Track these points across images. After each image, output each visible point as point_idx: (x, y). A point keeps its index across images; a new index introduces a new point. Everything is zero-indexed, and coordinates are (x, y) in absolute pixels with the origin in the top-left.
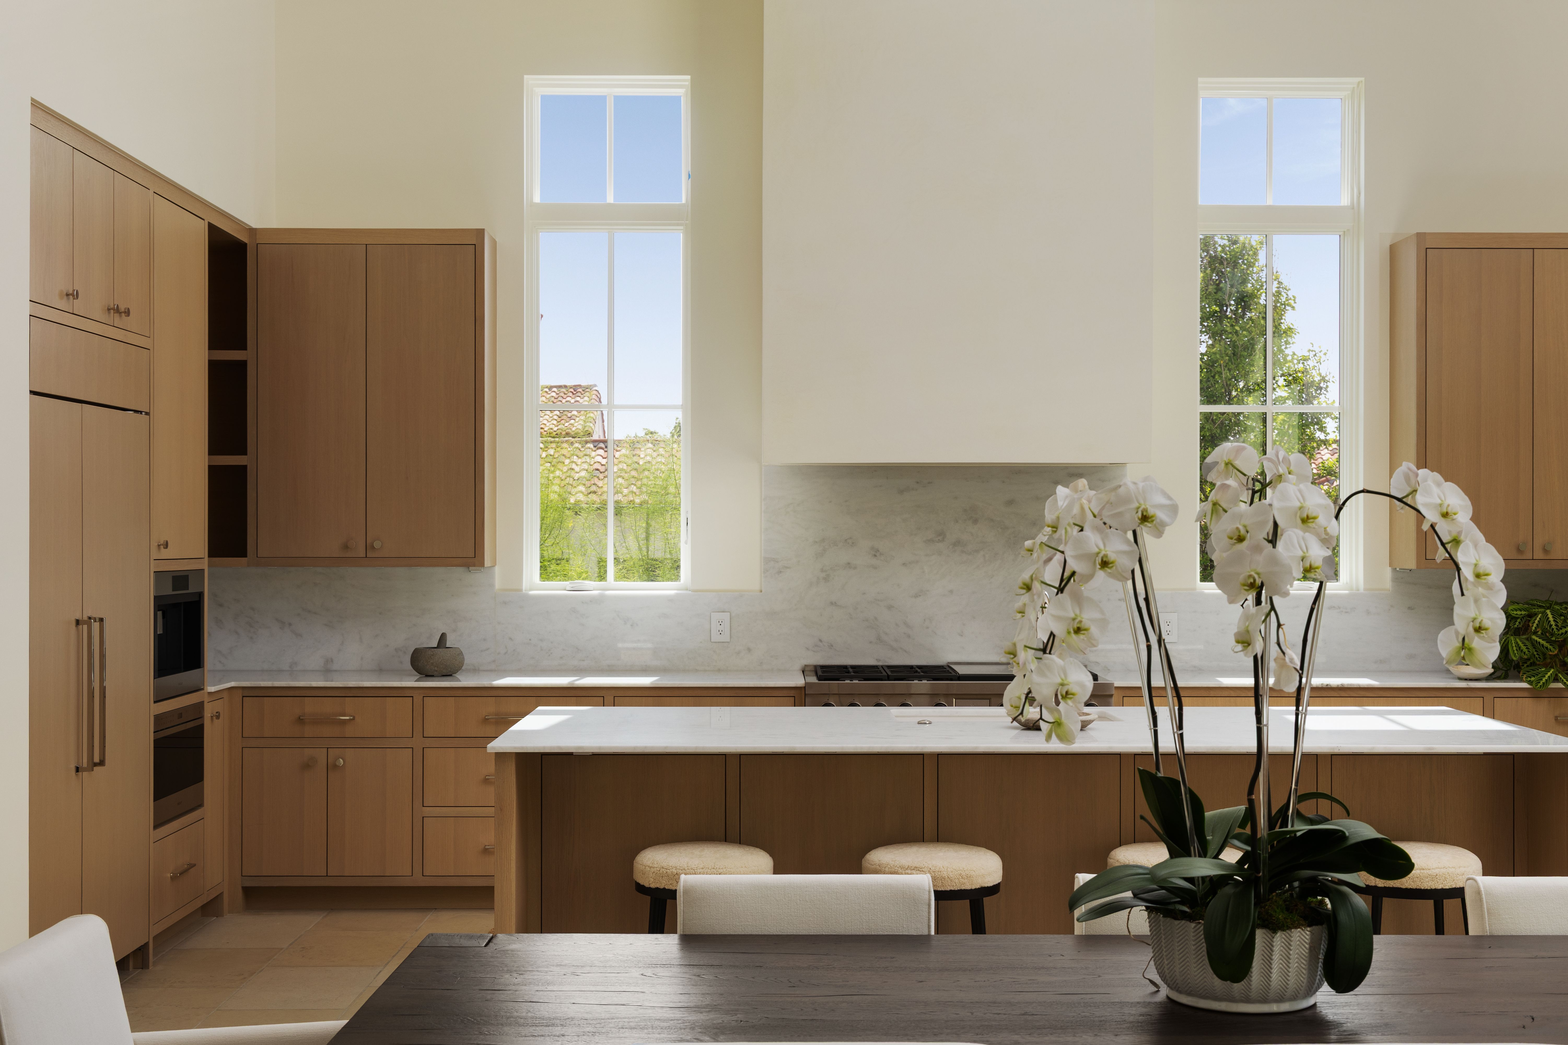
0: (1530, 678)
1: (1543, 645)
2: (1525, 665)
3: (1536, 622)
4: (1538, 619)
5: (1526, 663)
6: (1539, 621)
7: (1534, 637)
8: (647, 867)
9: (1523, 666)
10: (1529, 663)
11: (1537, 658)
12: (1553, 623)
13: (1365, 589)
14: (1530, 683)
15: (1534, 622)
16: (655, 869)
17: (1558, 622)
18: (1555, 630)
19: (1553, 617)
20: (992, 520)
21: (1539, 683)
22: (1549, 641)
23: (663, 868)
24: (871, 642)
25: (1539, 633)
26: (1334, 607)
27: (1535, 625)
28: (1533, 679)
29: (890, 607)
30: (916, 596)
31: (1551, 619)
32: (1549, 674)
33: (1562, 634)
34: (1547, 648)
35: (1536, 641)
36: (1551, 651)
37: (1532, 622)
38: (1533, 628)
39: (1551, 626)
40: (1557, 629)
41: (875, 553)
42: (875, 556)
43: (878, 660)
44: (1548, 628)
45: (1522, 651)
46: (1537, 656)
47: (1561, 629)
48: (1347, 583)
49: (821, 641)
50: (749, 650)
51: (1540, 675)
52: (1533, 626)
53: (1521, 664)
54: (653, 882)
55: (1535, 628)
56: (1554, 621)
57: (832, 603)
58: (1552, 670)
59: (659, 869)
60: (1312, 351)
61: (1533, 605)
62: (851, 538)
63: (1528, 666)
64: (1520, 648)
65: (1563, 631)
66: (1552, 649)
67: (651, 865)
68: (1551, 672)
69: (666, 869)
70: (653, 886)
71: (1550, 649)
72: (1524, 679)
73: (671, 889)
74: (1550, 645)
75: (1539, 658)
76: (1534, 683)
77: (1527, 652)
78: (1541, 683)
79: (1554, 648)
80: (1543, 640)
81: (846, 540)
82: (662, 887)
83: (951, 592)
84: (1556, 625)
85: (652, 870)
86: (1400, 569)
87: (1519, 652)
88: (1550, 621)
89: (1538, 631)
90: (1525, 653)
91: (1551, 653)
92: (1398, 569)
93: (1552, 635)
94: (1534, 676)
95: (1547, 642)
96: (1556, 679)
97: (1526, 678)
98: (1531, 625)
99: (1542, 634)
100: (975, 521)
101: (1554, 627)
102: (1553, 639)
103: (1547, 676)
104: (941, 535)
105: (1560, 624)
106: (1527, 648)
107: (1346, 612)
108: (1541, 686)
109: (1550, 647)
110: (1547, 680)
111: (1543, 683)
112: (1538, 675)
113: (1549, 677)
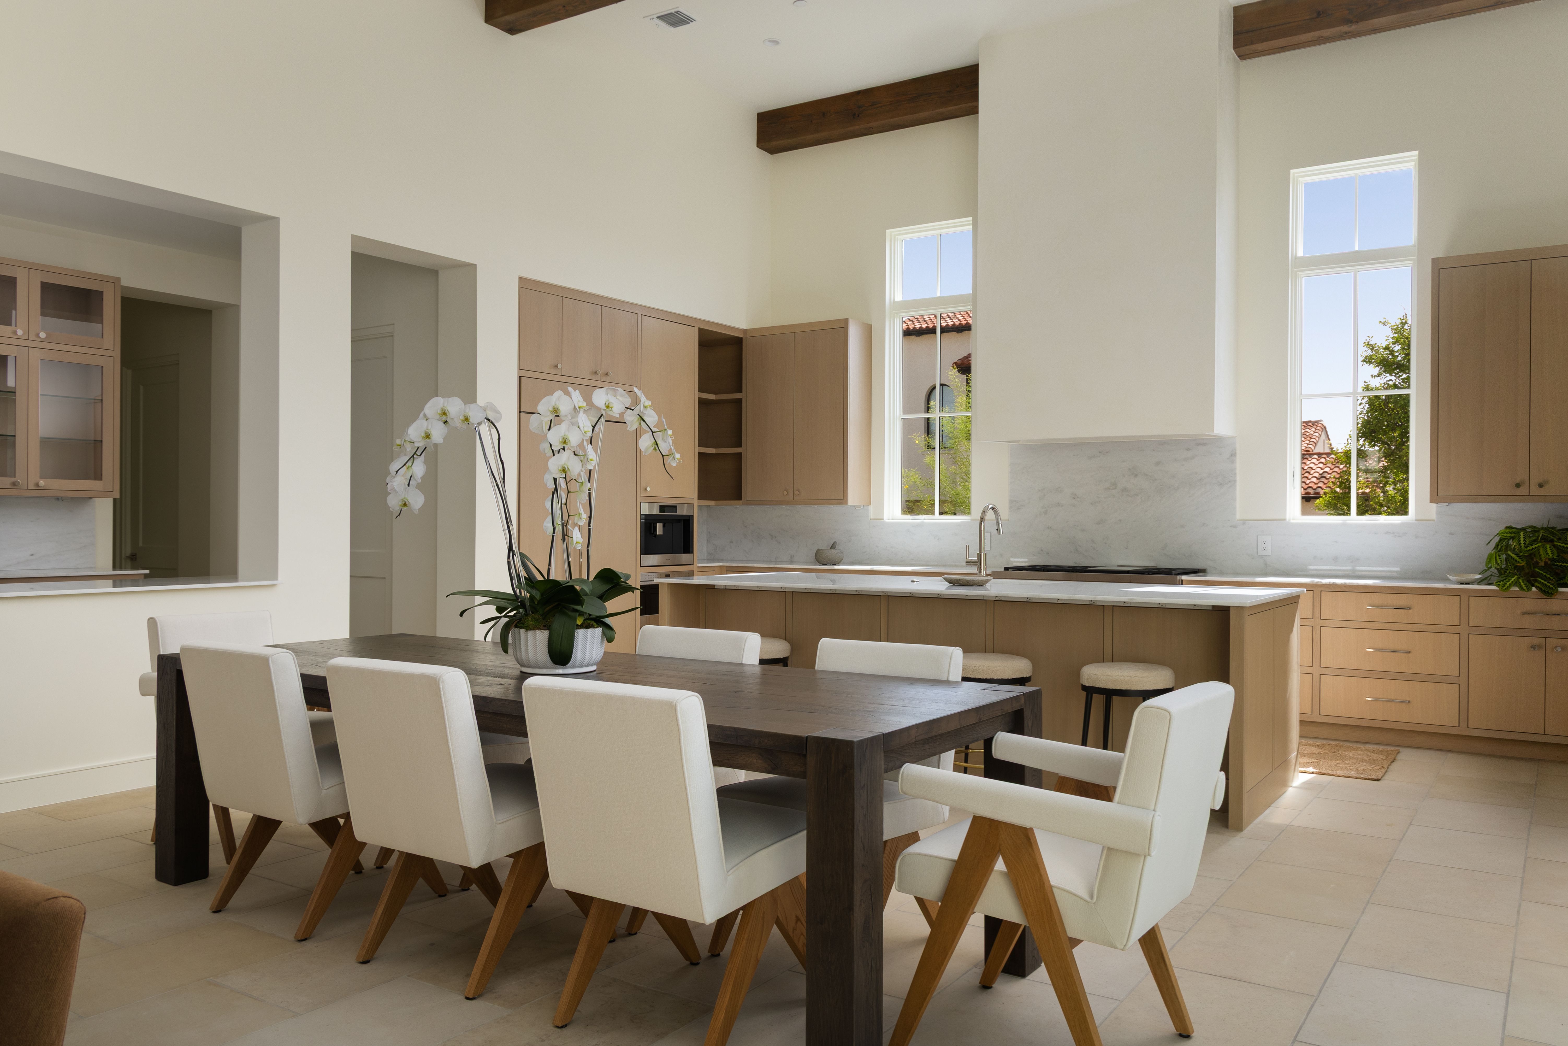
1: (1514, 559)
7: (1509, 553)
12: (1522, 542)
13: (1415, 520)
17: (1526, 541)
18: (1523, 547)
19: (1524, 537)
20: (1147, 475)
21: (1505, 586)
24: (1071, 552)
29: (1083, 530)
30: (1099, 523)
31: (1522, 539)
32: (1513, 579)
33: (1529, 550)
34: (1516, 561)
42: (1074, 498)
43: (1076, 563)
47: (1528, 546)
49: (1042, 550)
50: (1001, 555)
56: (1524, 540)
57: (1048, 527)
62: (1060, 488)
65: (1530, 548)
66: (1520, 561)
68: (1515, 578)
72: (1496, 583)
74: (1519, 558)
76: (1502, 587)
79: (1522, 560)
81: (1057, 489)
83: (1120, 521)
84: (1524, 544)
91: (1518, 565)
96: (1516, 585)
100: (1136, 476)
101: (1522, 545)
102: (1521, 554)
103: (1511, 581)
104: (1115, 485)
105: (1527, 543)
107: (1399, 536)
108: (1505, 589)
109: (1518, 560)
110: (1510, 584)
111: (1508, 586)
112: (1503, 581)
113: (1512, 582)
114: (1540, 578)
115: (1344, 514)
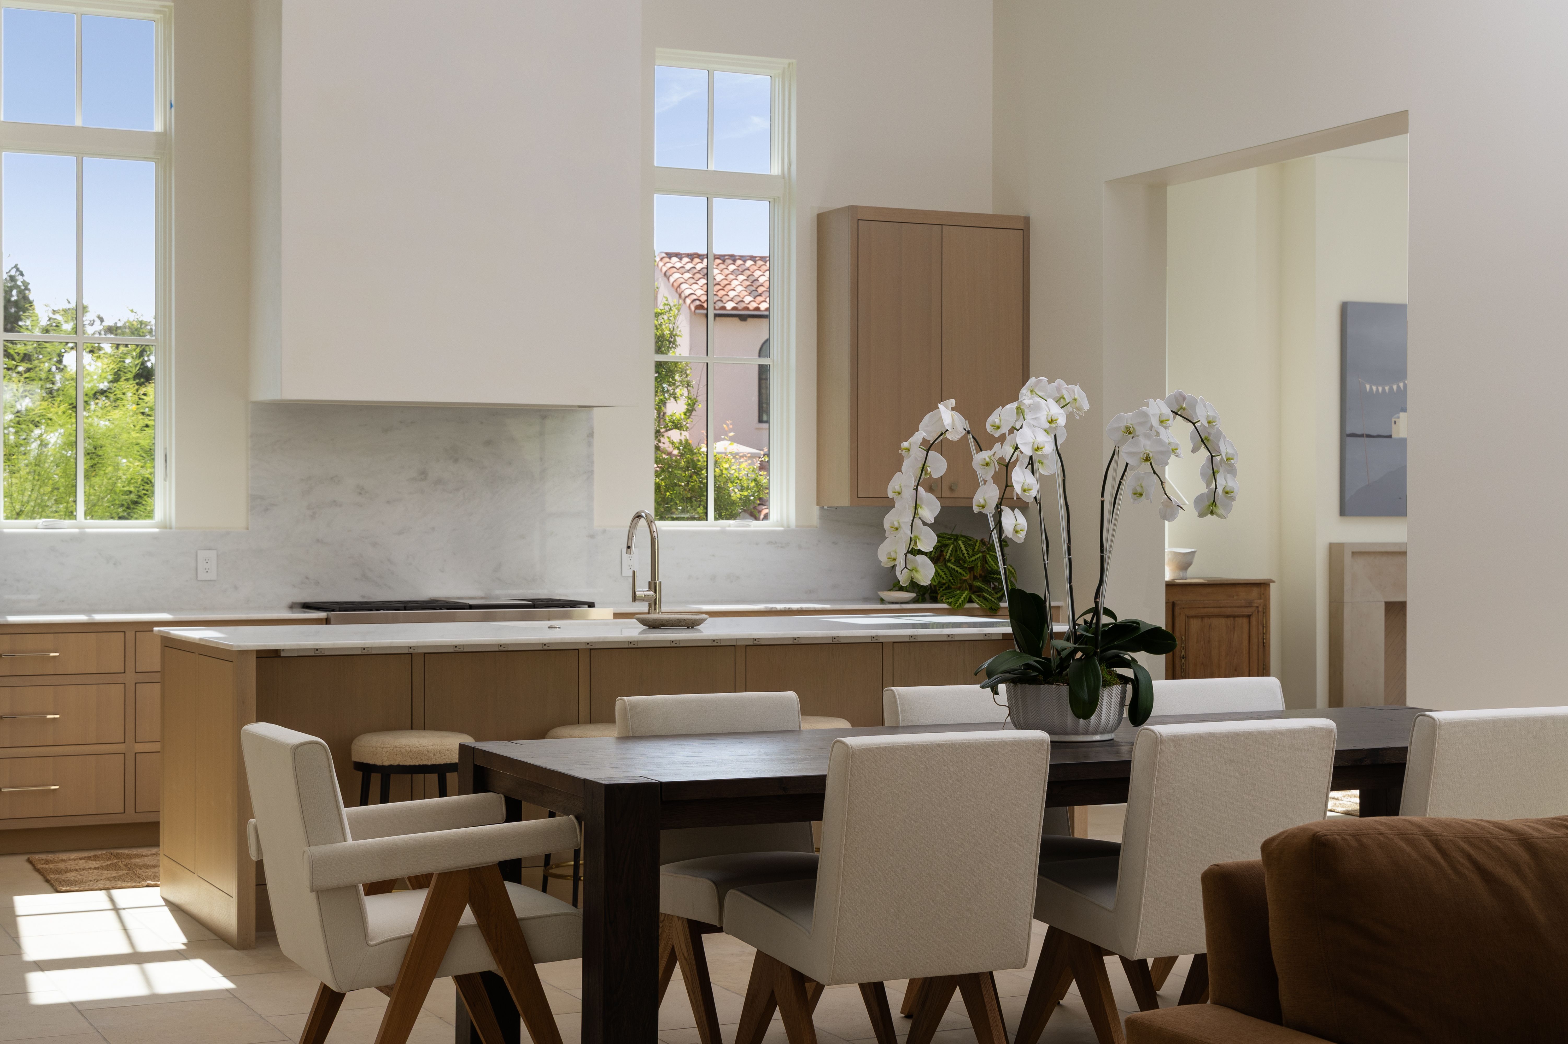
0: (949, 599)
1: (957, 571)
2: (941, 590)
3: (949, 551)
4: (951, 549)
5: (942, 587)
6: (951, 551)
7: (949, 564)
8: (378, 748)
9: (939, 590)
10: (944, 587)
11: (952, 583)
12: (965, 552)
13: (797, 526)
14: (950, 604)
15: (947, 552)
16: (388, 749)
17: (969, 551)
18: (967, 558)
19: (965, 547)
20: (471, 459)
21: (957, 603)
22: (962, 568)
23: (396, 747)
24: (356, 579)
25: (953, 561)
26: (772, 542)
27: (948, 554)
28: (950, 600)
29: (374, 545)
30: (400, 533)
31: (963, 548)
32: (964, 595)
33: (972, 561)
34: (961, 573)
35: (952, 568)
36: (964, 576)
37: (946, 551)
38: (947, 557)
39: (964, 554)
40: (968, 557)
41: (361, 491)
42: (360, 493)
43: (363, 597)
44: (962, 556)
45: (941, 576)
46: (952, 581)
47: (971, 557)
48: (777, 521)
49: (307, 578)
50: (236, 588)
51: (956, 597)
52: (946, 555)
53: (937, 589)
54: (386, 761)
55: (949, 557)
56: (966, 550)
57: (318, 541)
58: (966, 592)
59: (392, 749)
60: (667, 305)
61: (943, 537)
62: (336, 476)
63: (943, 590)
64: (939, 574)
65: (973, 558)
66: (965, 574)
67: (383, 746)
68: (966, 594)
69: (400, 748)
70: (386, 763)
71: (963, 575)
72: (944, 600)
73: (405, 764)
74: (963, 571)
75: (954, 582)
76: (952, 604)
77: (945, 578)
78: (958, 603)
80: (957, 567)
81: (331, 478)
82: (396, 764)
83: (433, 529)
84: (968, 554)
85: (385, 750)
86: (828, 507)
87: (939, 578)
88: (962, 551)
89: (951, 560)
90: (943, 578)
91: (963, 578)
92: (826, 507)
93: (965, 562)
94: (951, 598)
95: (960, 569)
96: (971, 601)
97: (945, 600)
98: (945, 554)
99: (955, 561)
100: (456, 461)
101: (966, 555)
102: (966, 565)
103: (962, 598)
104: (423, 474)
105: (970, 553)
106: (945, 574)
107: (782, 547)
108: (958, 606)
109: (963, 573)
110: (962, 601)
111: (960, 604)
112: (954, 597)
113: (964, 598)
114: (986, 593)
115: (699, 519)
